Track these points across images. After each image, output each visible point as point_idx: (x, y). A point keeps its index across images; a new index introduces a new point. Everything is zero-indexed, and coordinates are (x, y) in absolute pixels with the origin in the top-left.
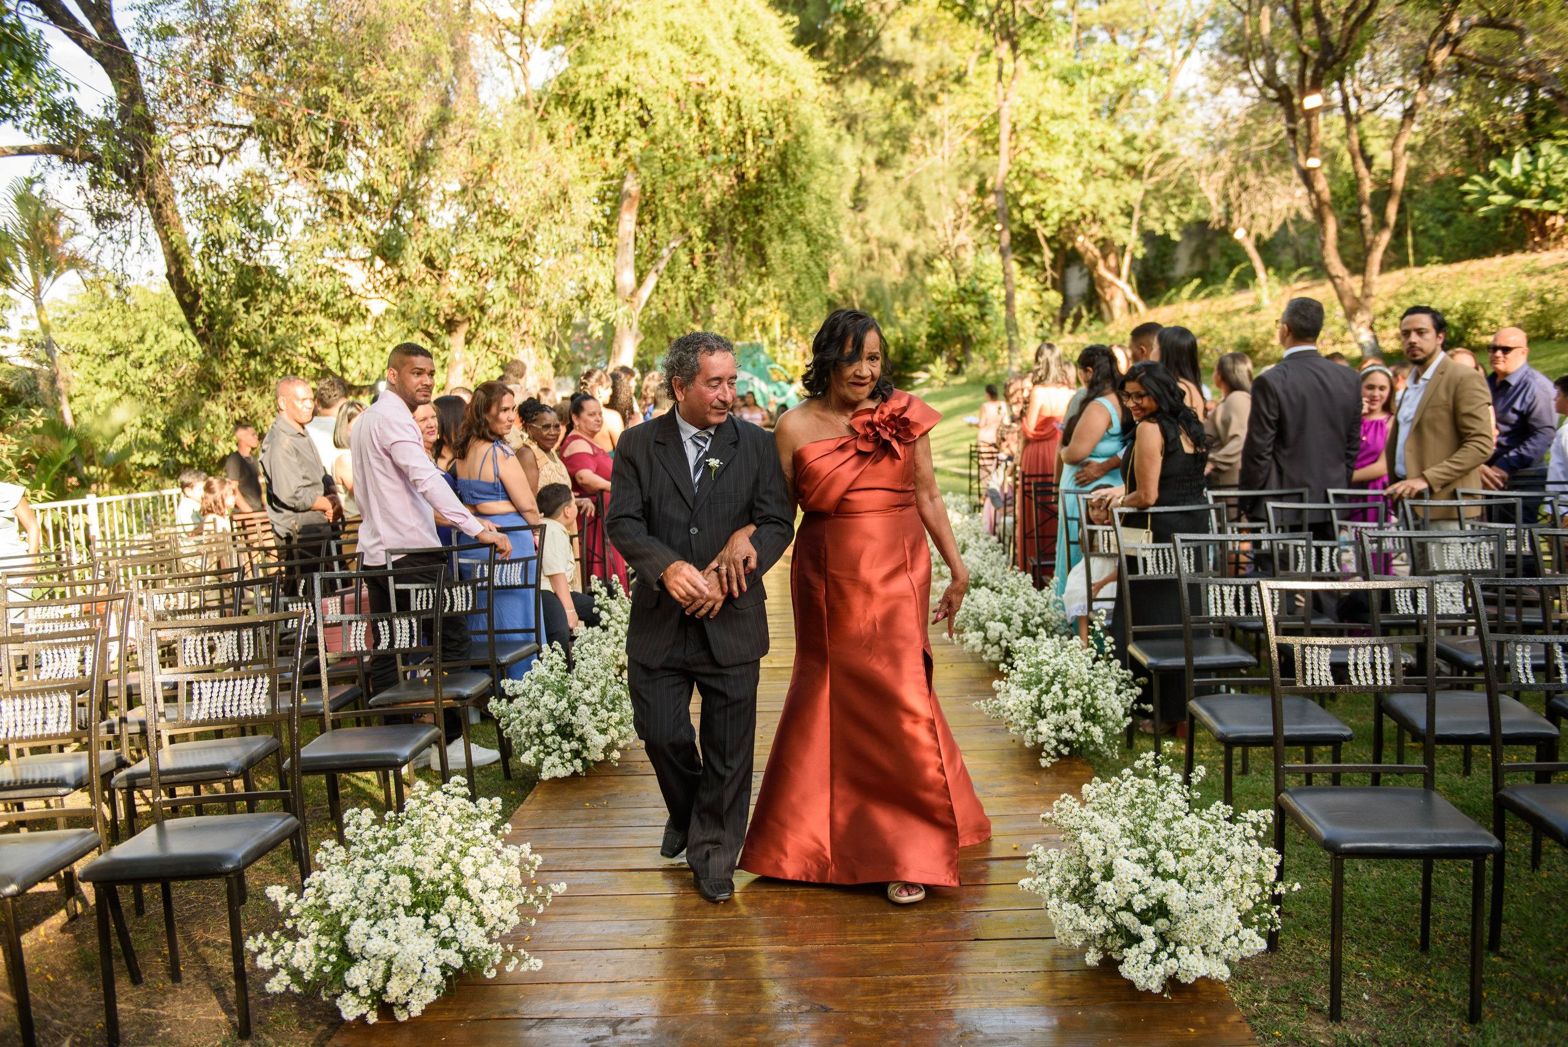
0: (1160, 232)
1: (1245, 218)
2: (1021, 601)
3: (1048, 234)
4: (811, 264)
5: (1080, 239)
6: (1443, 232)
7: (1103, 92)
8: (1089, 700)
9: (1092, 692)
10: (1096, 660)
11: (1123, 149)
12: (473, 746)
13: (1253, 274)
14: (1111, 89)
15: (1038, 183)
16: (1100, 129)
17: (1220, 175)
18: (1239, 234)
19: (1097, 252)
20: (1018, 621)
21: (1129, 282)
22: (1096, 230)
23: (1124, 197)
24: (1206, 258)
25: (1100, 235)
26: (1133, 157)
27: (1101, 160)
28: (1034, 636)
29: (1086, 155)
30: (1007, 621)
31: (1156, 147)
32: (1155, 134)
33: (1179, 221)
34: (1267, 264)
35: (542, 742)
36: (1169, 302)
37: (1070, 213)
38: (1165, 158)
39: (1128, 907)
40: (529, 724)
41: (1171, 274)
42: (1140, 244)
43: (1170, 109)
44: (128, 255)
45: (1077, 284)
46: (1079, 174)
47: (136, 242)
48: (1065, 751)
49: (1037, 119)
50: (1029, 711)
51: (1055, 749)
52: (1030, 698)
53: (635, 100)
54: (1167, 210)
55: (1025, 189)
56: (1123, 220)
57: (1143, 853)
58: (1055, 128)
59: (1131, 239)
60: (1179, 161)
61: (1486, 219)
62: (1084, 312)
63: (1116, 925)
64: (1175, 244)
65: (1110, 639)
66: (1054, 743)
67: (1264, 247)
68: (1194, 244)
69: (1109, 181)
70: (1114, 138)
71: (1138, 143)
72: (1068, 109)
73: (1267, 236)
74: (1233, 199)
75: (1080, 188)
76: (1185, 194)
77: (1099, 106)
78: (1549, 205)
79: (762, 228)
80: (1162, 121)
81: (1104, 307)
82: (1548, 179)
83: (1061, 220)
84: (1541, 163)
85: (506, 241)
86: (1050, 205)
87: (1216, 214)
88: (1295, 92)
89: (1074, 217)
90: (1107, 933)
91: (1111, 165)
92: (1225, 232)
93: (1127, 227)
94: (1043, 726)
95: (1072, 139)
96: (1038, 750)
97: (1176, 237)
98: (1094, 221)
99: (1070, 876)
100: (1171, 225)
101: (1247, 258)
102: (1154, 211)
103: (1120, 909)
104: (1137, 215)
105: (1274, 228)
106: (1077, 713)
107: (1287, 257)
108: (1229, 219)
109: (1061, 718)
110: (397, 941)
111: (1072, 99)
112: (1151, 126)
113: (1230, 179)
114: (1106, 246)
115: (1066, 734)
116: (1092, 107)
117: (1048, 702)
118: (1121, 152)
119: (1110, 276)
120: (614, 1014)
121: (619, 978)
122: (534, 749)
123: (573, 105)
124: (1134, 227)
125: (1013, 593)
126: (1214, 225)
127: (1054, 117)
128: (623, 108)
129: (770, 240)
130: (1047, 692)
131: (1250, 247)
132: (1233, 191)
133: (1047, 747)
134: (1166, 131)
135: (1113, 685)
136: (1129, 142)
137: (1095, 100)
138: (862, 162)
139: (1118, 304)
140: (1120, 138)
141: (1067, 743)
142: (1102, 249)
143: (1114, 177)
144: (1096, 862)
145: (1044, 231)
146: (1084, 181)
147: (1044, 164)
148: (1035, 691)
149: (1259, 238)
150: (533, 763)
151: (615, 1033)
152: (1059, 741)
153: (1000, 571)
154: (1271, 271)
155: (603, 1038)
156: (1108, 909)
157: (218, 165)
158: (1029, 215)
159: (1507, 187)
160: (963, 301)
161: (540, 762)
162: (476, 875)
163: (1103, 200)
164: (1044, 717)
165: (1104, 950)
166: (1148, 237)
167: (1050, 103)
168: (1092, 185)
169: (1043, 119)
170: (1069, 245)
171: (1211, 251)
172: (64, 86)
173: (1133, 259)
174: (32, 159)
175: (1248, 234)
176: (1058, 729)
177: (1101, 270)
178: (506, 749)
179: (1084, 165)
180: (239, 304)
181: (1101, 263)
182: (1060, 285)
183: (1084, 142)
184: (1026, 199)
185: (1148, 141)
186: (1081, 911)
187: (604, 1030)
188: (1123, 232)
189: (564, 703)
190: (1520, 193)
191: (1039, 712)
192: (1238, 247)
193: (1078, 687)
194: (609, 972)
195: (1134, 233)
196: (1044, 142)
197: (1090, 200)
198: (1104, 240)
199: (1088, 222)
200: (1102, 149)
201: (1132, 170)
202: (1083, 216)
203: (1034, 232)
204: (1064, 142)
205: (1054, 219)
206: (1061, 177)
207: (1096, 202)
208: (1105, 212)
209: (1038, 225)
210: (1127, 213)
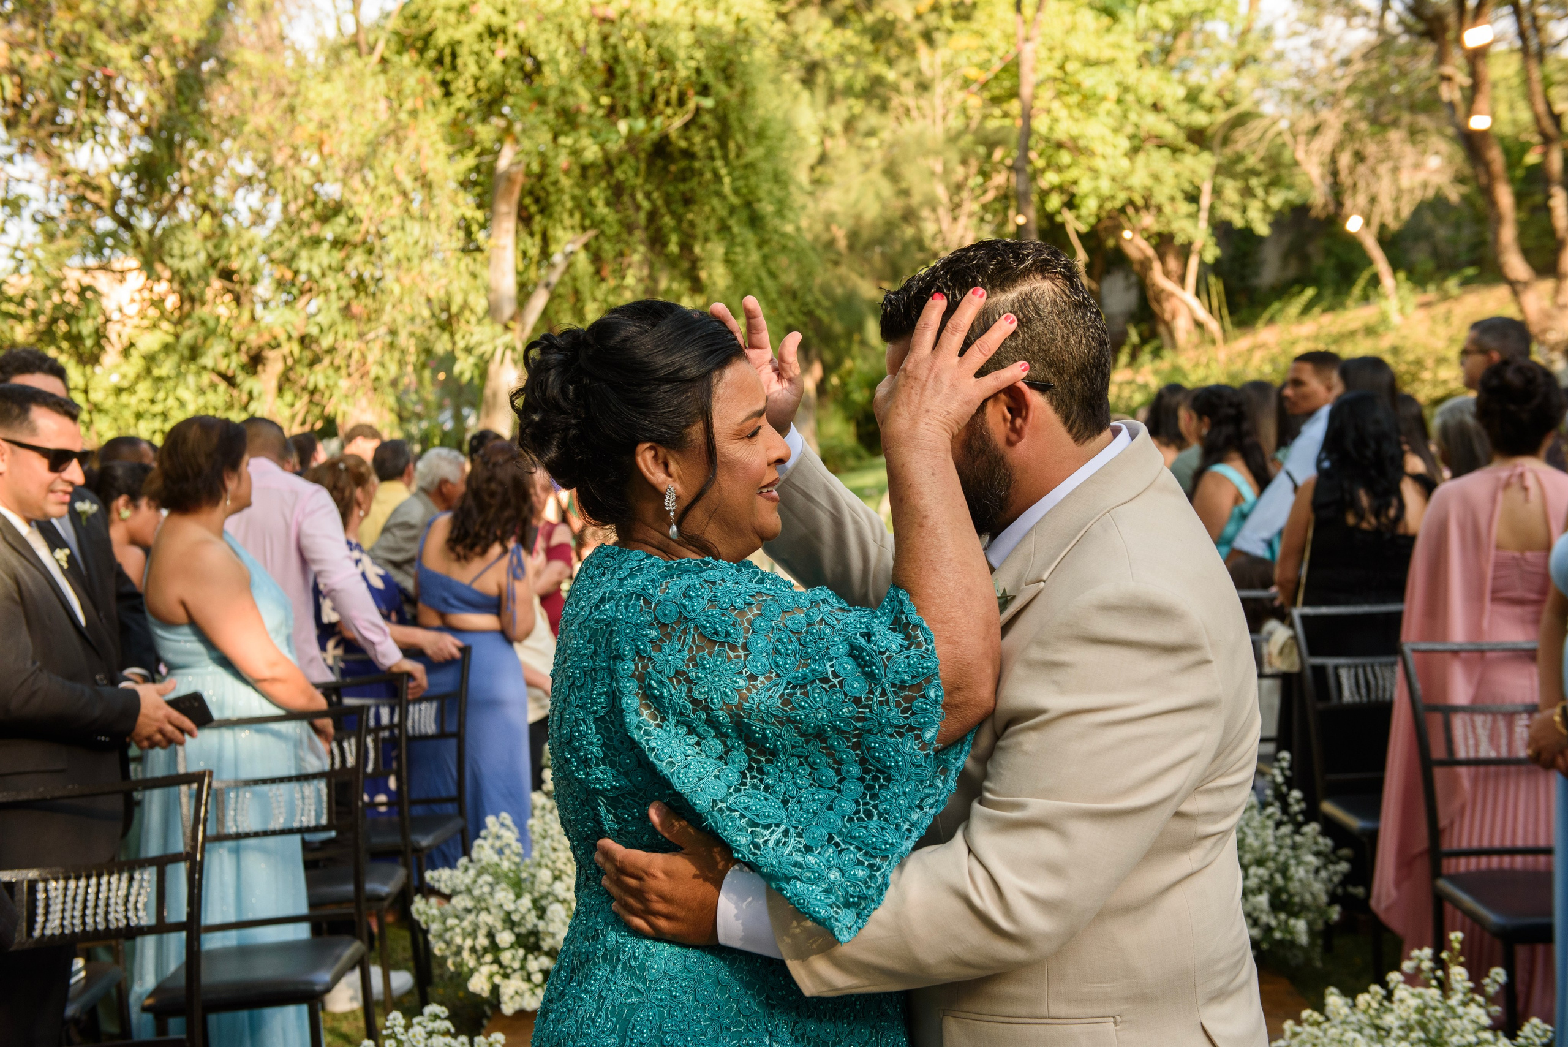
0: (1238, 222)
1: (1362, 200)
3: (1083, 227)
4: (764, 274)
5: (1127, 234)
7: (1156, 27)
9: (1284, 870)
10: (1278, 824)
11: (1185, 107)
13: (1375, 281)
14: (1167, 23)
15: (1065, 157)
16: (1151, 80)
17: (1325, 141)
18: (1354, 224)
19: (1150, 252)
21: (1196, 292)
22: (1148, 220)
23: (1187, 174)
24: (1305, 258)
25: (1156, 228)
26: (1200, 119)
27: (1153, 122)
29: (1133, 117)
31: (1229, 105)
32: (1230, 86)
33: (1267, 209)
34: (1395, 265)
35: (497, 960)
36: (1271, 321)
37: (1112, 198)
38: (1245, 118)
40: (473, 934)
41: (1256, 281)
42: (1211, 242)
43: (1249, 48)
45: (1120, 298)
46: (1125, 144)
49: (1062, 67)
53: (512, 42)
54: (1247, 192)
55: (1049, 165)
56: (1185, 208)
58: (1089, 79)
59: (1198, 233)
60: (1265, 123)
62: (1132, 334)
64: (1260, 240)
65: (1296, 794)
67: (1390, 242)
68: (1288, 240)
69: (1166, 152)
70: (1173, 92)
71: (1207, 98)
72: (1107, 54)
73: (1393, 225)
74: (1343, 174)
75: (1125, 163)
77: (1148, 47)
79: (692, 224)
80: (1239, 66)
81: (1162, 329)
83: (1101, 207)
85: (337, 243)
86: (1084, 186)
87: (1319, 197)
88: (1452, 20)
89: (1118, 204)
91: (1169, 130)
92: (1333, 221)
93: (1194, 216)
95: (1113, 93)
97: (1262, 229)
98: (1147, 207)
100: (1254, 214)
102: (1231, 195)
104: (1206, 200)
105: (1405, 215)
107: (1421, 256)
108: (1340, 204)
111: (1111, 38)
112: (1225, 71)
113: (1339, 147)
114: (1163, 242)
116: (1140, 48)
118: (1181, 112)
119: (1169, 286)
122: (485, 970)
123: (424, 49)
124: (1204, 215)
126: (1317, 212)
127: (1088, 63)
128: (499, 53)
129: (704, 240)
131: (1370, 244)
132: (1343, 164)
134: (1245, 81)
135: (1310, 859)
136: (1192, 97)
137: (1141, 38)
138: (826, 131)
139: (1182, 326)
140: (1181, 92)
142: (1157, 248)
143: (1175, 150)
145: (1074, 224)
147: (1075, 130)
149: (1382, 228)
150: (487, 991)
154: (1402, 275)
158: (1054, 202)
161: (496, 989)
163: (1156, 178)
166: (1222, 230)
167: (1080, 45)
168: (1141, 158)
169: (1070, 67)
170: (1111, 243)
171: (1311, 249)
173: (1203, 263)
175: (1368, 223)
177: (1157, 275)
179: (1129, 129)
181: (1157, 266)
183: (1130, 98)
184: (1050, 178)
185: (1219, 94)
188: (1186, 224)
189: (526, 901)
192: (1353, 243)
193: (1260, 863)
195: (1203, 224)
196: (1074, 99)
197: (1139, 179)
198: (1160, 235)
199: (1137, 209)
200: (1156, 107)
201: (1198, 137)
202: (1131, 202)
203: (1062, 226)
204: (1103, 99)
205: (1090, 206)
206: (1098, 147)
207: (1149, 182)
208: (1161, 196)
209: (1068, 216)
210: (1193, 198)
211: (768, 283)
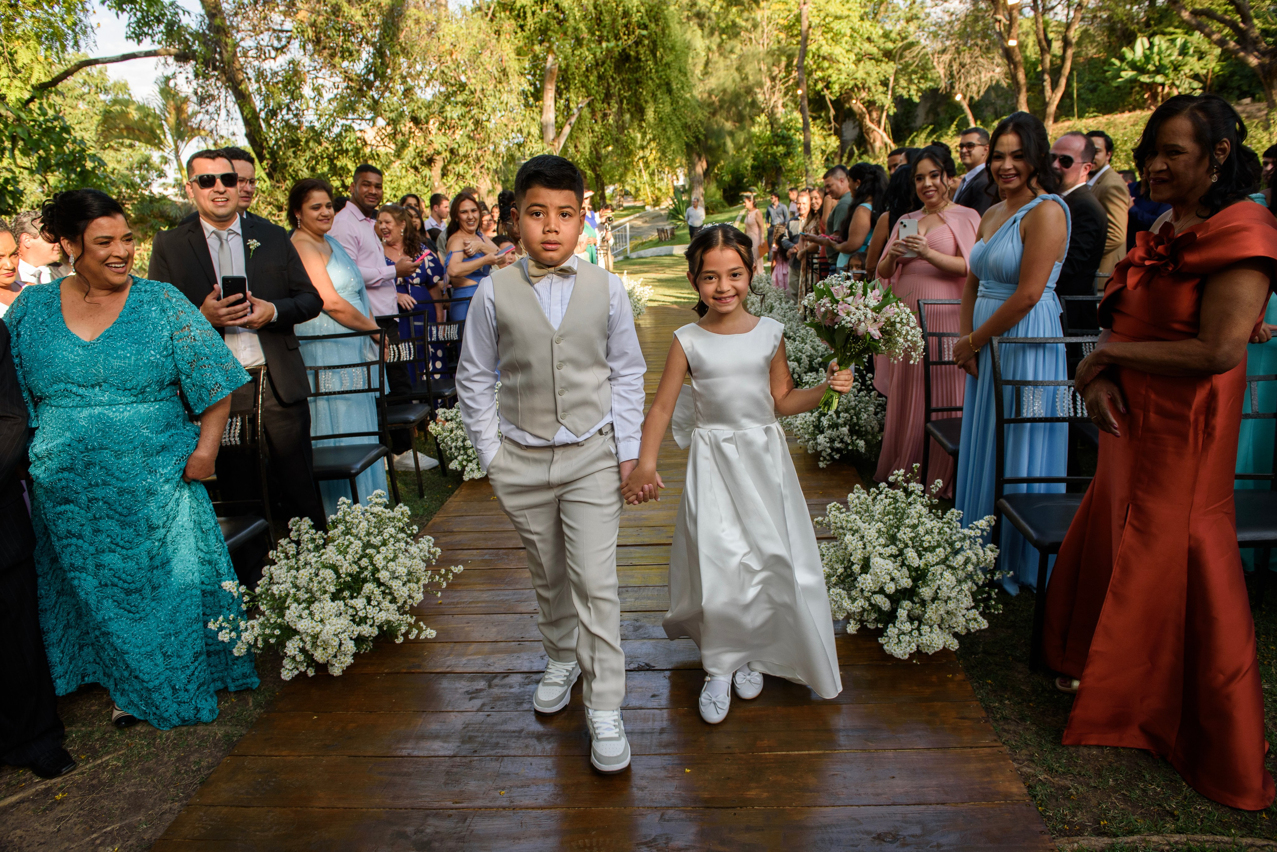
0: (906, 97)
1: (962, 86)
2: (808, 347)
3: (833, 98)
5: (854, 101)
6: (1090, 96)
8: (855, 420)
9: (857, 414)
10: (859, 391)
11: (883, 40)
12: (419, 455)
15: (826, 64)
16: (867, 26)
17: (947, 57)
18: (958, 97)
19: (864, 110)
20: (805, 360)
21: (885, 130)
22: (864, 95)
23: (882, 72)
24: (937, 114)
25: (867, 98)
26: (890, 46)
27: (868, 47)
28: (817, 371)
29: (858, 44)
30: (798, 360)
31: (903, 39)
32: (904, 30)
33: (919, 90)
34: (976, 117)
35: (466, 453)
37: (847, 83)
38: (911, 45)
39: (881, 591)
41: (913, 125)
42: (893, 105)
43: (914, 12)
44: (220, 122)
45: (850, 132)
46: (854, 58)
47: (223, 112)
48: (837, 457)
49: (825, 20)
50: (811, 428)
51: (830, 455)
52: (812, 419)
53: (553, 6)
54: (910, 81)
55: (818, 68)
56: (881, 89)
57: (893, 550)
58: (836, 25)
59: (887, 101)
60: (919, 48)
61: (1118, 88)
62: (855, 149)
63: (871, 604)
64: (916, 105)
66: (829, 451)
67: (974, 106)
68: (928, 105)
69: (873, 62)
70: (877, 32)
71: (893, 36)
72: (846, 13)
73: (976, 98)
74: (955, 73)
75: (854, 67)
76: (924, 69)
77: (867, 10)
78: (1159, 79)
79: (641, 94)
80: (908, 21)
81: (869, 147)
82: (1160, 60)
83: (841, 88)
84: (1156, 49)
85: (464, 104)
86: (834, 78)
87: (943, 84)
89: (850, 86)
90: (864, 610)
91: (875, 51)
92: (949, 96)
93: (885, 93)
94: (821, 438)
95: (848, 32)
96: (817, 455)
97: (916, 99)
98: (864, 88)
99: (836, 566)
100: (913, 92)
101: (962, 111)
102: (903, 83)
103: (874, 593)
104: (891, 85)
105: (982, 93)
106: (845, 430)
107: (987, 112)
108: (952, 86)
109: (834, 433)
110: (322, 621)
112: (902, 23)
113: (953, 59)
114: (870, 104)
115: (837, 445)
116: (862, 11)
117: (825, 422)
118: (881, 42)
119: (873, 126)
120: (491, 669)
121: (499, 638)
122: (460, 458)
123: (512, 10)
124: (890, 92)
125: (803, 341)
126: (942, 92)
127: (837, 18)
128: (545, 11)
129: (646, 102)
130: (825, 415)
131: (965, 105)
132: (955, 67)
133: (824, 454)
134: (912, 27)
135: (872, 409)
136: (886, 35)
138: (709, 49)
139: (878, 144)
140: (881, 32)
141: (838, 450)
142: (867, 108)
143: (877, 61)
144: (857, 557)
145: (829, 96)
146: (858, 61)
147: (830, 51)
148: (816, 414)
149: (971, 98)
150: (459, 468)
151: (490, 686)
152: (832, 449)
153: (795, 324)
155: (481, 690)
156: (866, 594)
157: (274, 59)
158: (820, 85)
159: (1133, 66)
160: (777, 144)
161: (464, 467)
162: (386, 568)
163: (868, 74)
164: (822, 432)
165: (861, 621)
166: (899, 101)
168: (861, 64)
169: (828, 19)
170: (846, 105)
171: (939, 110)
172: (181, 12)
173: (888, 116)
174: (153, 59)
175: (964, 97)
176: (832, 440)
177: (867, 122)
178: (442, 457)
179: (856, 50)
180: (290, 153)
181: (867, 117)
182: (838, 133)
183: (856, 35)
184: (819, 74)
185: (899, 34)
186: (844, 593)
187: (482, 684)
188: (882, 97)
190: (1142, 70)
191: (819, 429)
192: (957, 105)
194: (492, 634)
195: (889, 97)
196: (829, 36)
197: (860, 74)
198: (869, 101)
199: (859, 89)
200: (869, 39)
201: (888, 55)
202: (856, 85)
203: (824, 97)
204: (844, 35)
205: (836, 87)
206: (841, 59)
207: (864, 76)
208: (870, 82)
209: (826, 92)
210: (885, 83)
211: (677, 122)
